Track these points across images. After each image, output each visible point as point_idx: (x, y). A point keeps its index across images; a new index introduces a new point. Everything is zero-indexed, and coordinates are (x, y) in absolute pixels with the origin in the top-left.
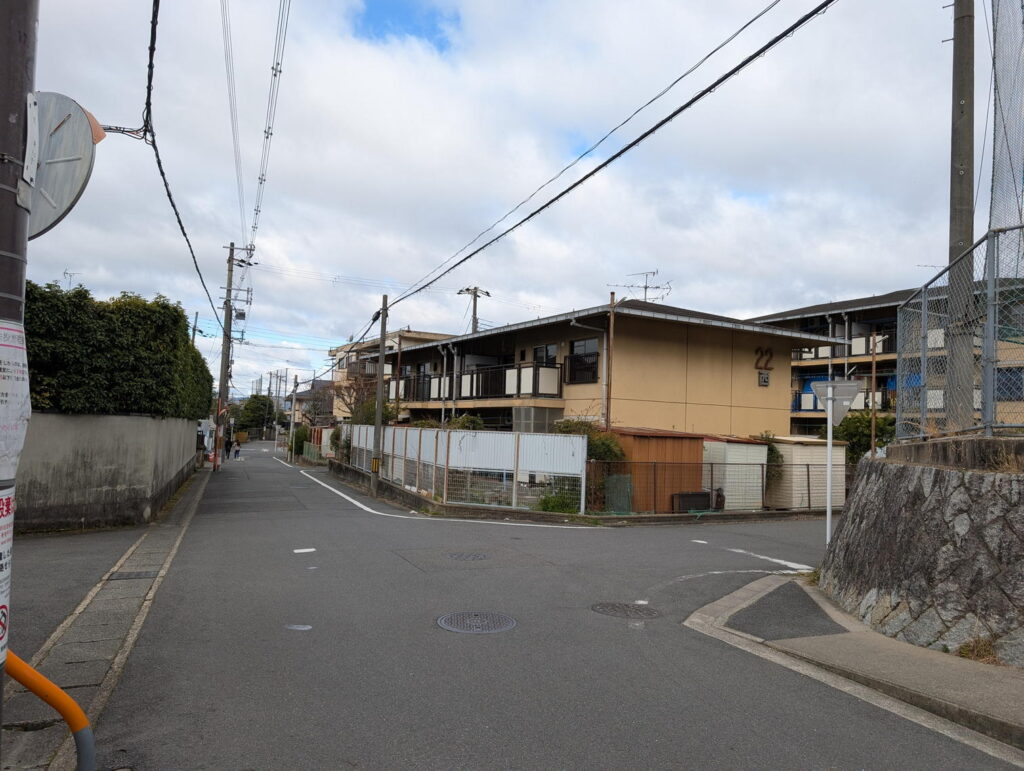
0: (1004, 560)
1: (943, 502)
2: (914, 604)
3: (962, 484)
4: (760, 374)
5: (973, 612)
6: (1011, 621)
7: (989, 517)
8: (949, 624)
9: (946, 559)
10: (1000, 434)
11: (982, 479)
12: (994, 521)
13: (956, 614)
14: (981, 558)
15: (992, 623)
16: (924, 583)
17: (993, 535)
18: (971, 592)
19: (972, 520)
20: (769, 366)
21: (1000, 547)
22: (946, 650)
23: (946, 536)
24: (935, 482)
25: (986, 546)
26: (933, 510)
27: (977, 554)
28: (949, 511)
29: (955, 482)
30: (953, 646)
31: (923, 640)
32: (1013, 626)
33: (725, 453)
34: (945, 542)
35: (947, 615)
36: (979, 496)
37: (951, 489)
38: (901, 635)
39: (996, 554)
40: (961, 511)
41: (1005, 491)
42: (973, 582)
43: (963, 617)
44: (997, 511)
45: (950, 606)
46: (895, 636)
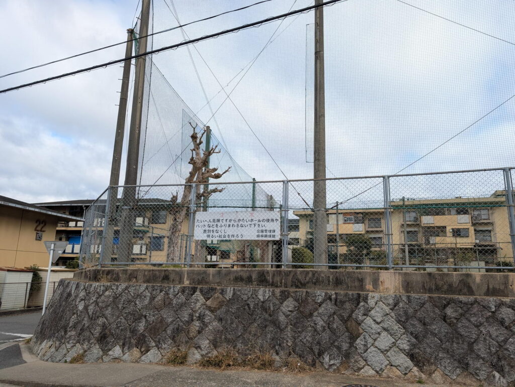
0: (93, 319)
1: (76, 296)
2: (58, 343)
3: (85, 288)
4: (37, 233)
5: (79, 342)
6: (91, 344)
7: (91, 301)
8: (69, 350)
9: (73, 321)
10: (103, 267)
11: (91, 285)
12: (93, 303)
13: (72, 345)
14: (86, 319)
15: (85, 346)
16: (63, 333)
17: (91, 308)
18: (80, 334)
19: (85, 303)
20: (43, 230)
21: (93, 313)
22: (66, 362)
23: (75, 311)
24: (76, 288)
25: (88, 313)
26: (73, 300)
27: (84, 317)
28: (78, 300)
29: (82, 288)
30: (69, 359)
31: (58, 359)
32: (92, 346)
33: (5, 277)
34: (74, 314)
35: (69, 346)
36: (89, 293)
37: (80, 290)
38: (50, 359)
39: (91, 316)
40: (82, 300)
41: (98, 290)
42: (81, 330)
43: (75, 346)
44: (94, 299)
45: (71, 342)
46: (47, 360)
